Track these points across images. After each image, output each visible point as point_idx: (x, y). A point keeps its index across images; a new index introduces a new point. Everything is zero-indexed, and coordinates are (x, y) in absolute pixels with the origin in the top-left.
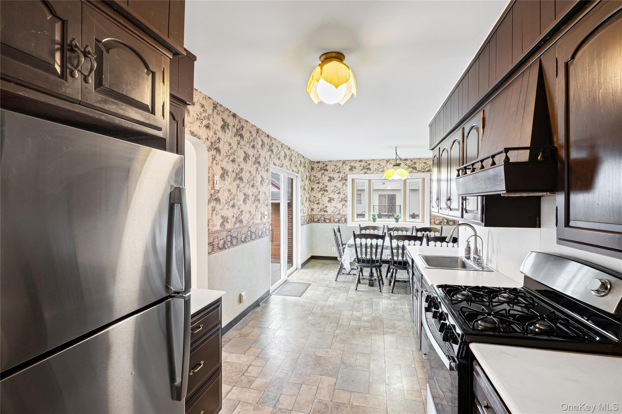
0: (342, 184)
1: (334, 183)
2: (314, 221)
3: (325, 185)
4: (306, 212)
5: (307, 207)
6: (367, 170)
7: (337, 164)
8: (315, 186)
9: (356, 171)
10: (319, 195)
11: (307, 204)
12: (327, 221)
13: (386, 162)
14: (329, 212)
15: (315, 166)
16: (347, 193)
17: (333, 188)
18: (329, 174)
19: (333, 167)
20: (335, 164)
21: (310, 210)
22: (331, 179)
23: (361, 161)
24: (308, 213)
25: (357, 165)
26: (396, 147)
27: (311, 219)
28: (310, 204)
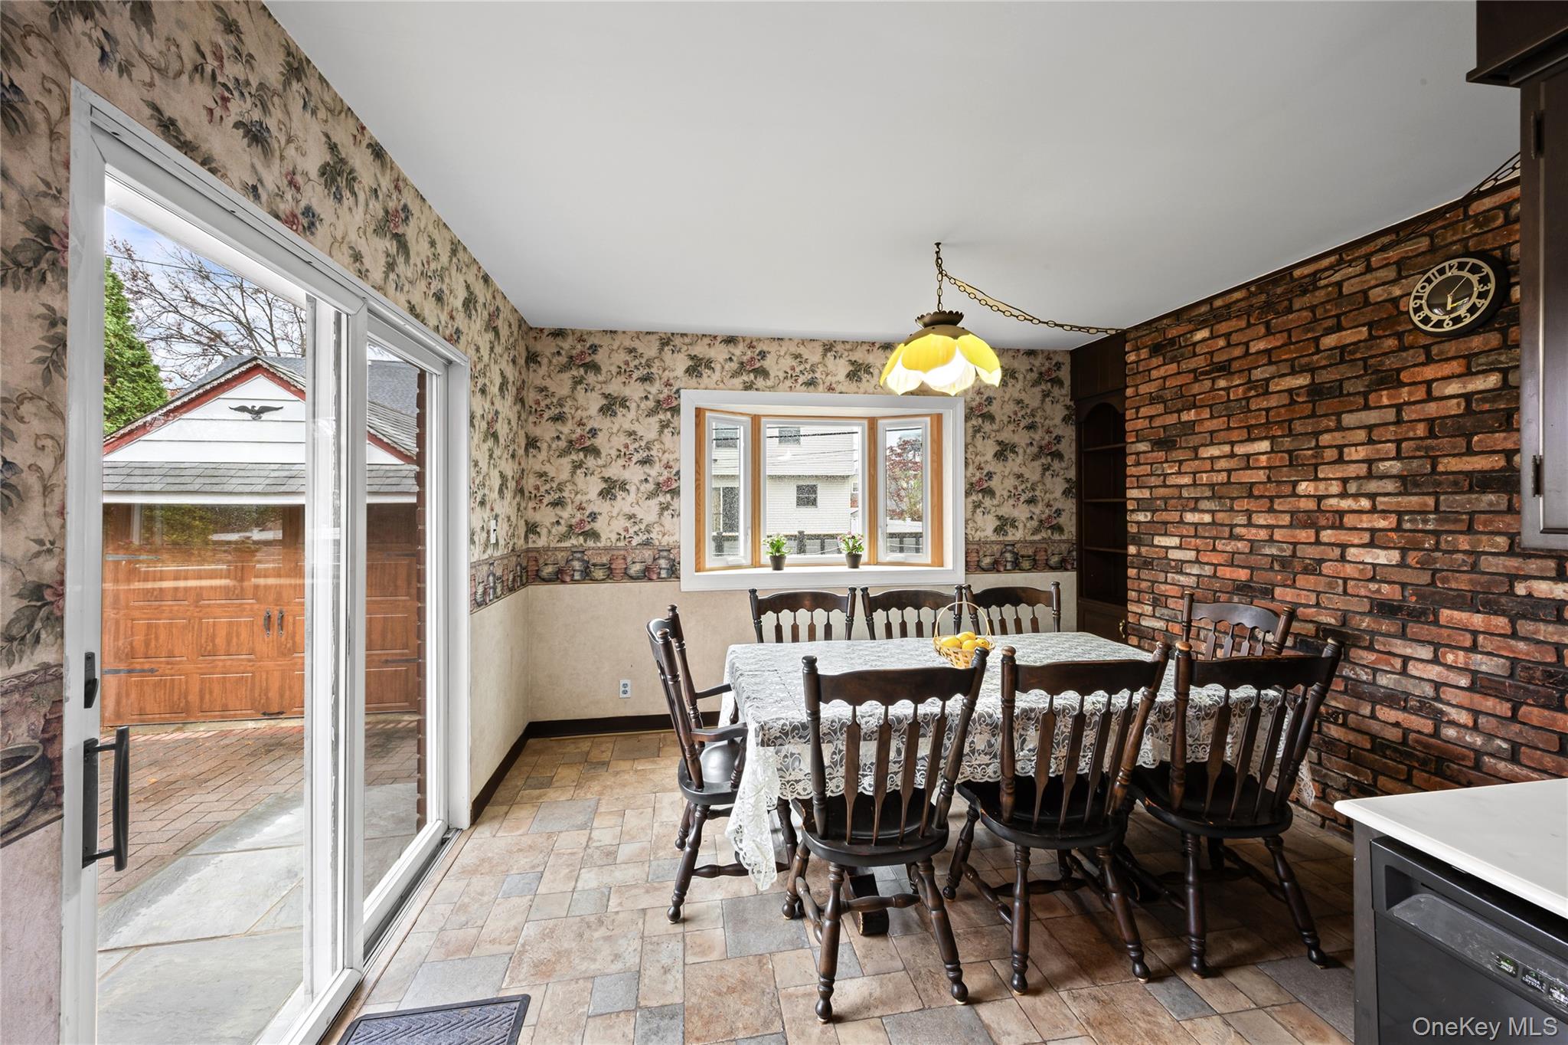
0: (657, 426)
1: (625, 420)
2: (539, 578)
3: (588, 429)
4: (502, 542)
5: (509, 520)
6: (756, 378)
7: (636, 344)
8: (546, 431)
9: (713, 376)
10: (561, 469)
11: (505, 507)
12: (599, 574)
13: (820, 350)
14: (603, 537)
15: (546, 347)
16: (677, 460)
17: (620, 441)
18: (605, 382)
19: (620, 357)
20: (628, 343)
21: (522, 530)
22: (612, 405)
23: (730, 340)
24: (510, 546)
25: (719, 353)
26: (938, 244)
27: (524, 569)
28: (523, 505)
